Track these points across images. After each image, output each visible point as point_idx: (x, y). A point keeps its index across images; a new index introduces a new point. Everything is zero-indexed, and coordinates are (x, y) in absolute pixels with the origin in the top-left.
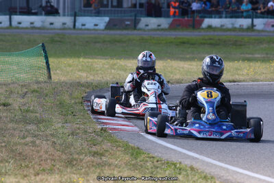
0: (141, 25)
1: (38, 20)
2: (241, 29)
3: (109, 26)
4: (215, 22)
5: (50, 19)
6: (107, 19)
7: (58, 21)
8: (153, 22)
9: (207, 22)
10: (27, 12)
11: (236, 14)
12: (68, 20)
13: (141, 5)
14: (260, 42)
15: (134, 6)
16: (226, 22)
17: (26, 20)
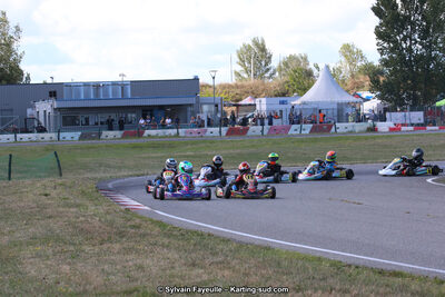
0: (103, 136)
1: (34, 136)
2: (170, 136)
3: (81, 138)
4: (153, 132)
5: (41, 135)
6: (80, 133)
7: (47, 136)
8: (111, 134)
9: (147, 132)
10: (26, 131)
11: (164, 126)
12: (54, 135)
13: (102, 123)
14: (187, 144)
15: (97, 124)
16: (160, 132)
17: (25, 136)
